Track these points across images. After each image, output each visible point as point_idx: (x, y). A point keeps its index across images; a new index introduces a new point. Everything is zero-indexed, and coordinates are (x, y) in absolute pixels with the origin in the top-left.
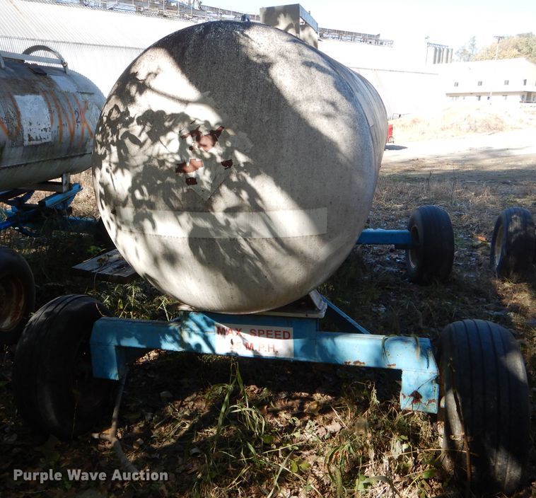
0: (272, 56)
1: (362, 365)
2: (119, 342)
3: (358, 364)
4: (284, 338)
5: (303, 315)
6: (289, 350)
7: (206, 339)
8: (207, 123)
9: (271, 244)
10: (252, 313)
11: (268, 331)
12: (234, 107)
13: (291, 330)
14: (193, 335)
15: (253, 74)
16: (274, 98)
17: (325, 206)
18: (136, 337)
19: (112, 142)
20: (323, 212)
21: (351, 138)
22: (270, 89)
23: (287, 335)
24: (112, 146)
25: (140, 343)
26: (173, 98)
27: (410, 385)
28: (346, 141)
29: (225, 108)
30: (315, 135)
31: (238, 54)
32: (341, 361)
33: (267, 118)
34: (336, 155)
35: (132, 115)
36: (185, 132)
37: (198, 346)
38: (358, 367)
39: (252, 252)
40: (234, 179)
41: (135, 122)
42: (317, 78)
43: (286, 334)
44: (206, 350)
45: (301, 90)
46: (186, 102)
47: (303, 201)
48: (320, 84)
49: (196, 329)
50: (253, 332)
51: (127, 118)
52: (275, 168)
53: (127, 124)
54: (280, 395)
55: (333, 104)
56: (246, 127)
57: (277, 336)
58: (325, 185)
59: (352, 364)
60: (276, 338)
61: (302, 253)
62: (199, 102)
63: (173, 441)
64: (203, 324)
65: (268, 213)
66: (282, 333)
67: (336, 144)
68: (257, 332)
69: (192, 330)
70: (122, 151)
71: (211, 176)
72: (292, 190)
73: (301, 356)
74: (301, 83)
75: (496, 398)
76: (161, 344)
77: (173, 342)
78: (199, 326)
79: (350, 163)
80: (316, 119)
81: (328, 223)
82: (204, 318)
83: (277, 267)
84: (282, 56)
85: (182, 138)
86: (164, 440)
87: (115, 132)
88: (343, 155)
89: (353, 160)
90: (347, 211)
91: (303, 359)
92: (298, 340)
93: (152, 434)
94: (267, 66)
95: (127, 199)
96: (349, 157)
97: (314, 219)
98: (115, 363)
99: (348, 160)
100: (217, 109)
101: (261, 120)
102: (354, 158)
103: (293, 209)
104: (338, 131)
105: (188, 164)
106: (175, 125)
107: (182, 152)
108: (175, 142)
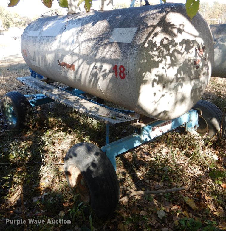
8: (201, 43)
19: (167, 55)
24: (167, 56)
26: (192, 35)
35: (176, 42)
36: (197, 48)
37: (146, 139)
40: (206, 63)
41: (178, 45)
43: (170, 122)
46: (196, 36)
51: (174, 43)
53: (174, 46)
62: (199, 36)
68: (163, 125)
69: (144, 134)
70: (173, 58)
71: (202, 64)
85: (196, 50)
87: (168, 50)
92: (173, 122)
95: (173, 79)
105: (197, 61)
106: (193, 45)
107: (196, 56)
108: (194, 52)
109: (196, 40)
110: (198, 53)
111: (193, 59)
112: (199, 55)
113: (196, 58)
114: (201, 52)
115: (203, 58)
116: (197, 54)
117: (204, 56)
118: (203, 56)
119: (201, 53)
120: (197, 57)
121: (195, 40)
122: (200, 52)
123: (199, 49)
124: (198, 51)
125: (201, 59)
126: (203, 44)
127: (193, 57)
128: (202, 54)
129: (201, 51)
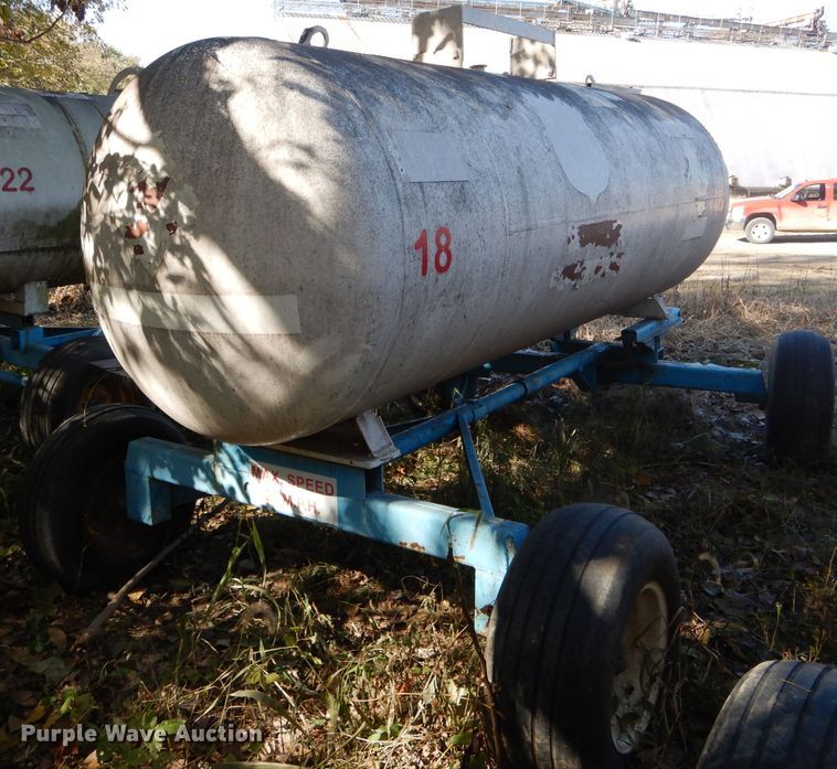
0: (237, 81)
1: (422, 550)
2: (151, 472)
3: (416, 549)
4: (327, 494)
5: (346, 462)
6: (332, 511)
7: (239, 479)
8: (153, 168)
9: (229, 342)
10: (264, 444)
11: (308, 480)
12: (182, 152)
13: (334, 481)
14: (227, 474)
15: (209, 107)
16: (227, 139)
17: (293, 293)
18: (170, 469)
20: (292, 301)
21: (332, 197)
22: (224, 126)
23: (329, 491)
25: (173, 477)
27: (484, 595)
28: (323, 200)
29: (173, 152)
30: (276, 190)
31: (199, 80)
32: (395, 541)
33: (216, 166)
34: (305, 220)
35: (97, 160)
36: (134, 184)
37: (232, 489)
38: (416, 552)
39: (205, 347)
40: (177, 241)
41: (98, 170)
42: (290, 112)
43: (329, 488)
44: (240, 497)
45: (263, 128)
46: (136, 145)
47: (262, 283)
48: (293, 119)
49: (229, 465)
50: (291, 480)
52: (224, 235)
53: (93, 173)
54: (393, 593)
55: (309, 150)
56: (193, 179)
57: (317, 488)
58: (290, 262)
59: (408, 546)
60: (317, 492)
61: (271, 359)
62: (151, 144)
63: (211, 625)
64: (236, 458)
65: (222, 297)
66: (323, 485)
67: (306, 202)
68: (295, 480)
69: (225, 467)
71: (156, 239)
72: (246, 267)
73: (346, 523)
74: (266, 118)
75: (542, 628)
76: (193, 483)
77: (205, 481)
78: (232, 461)
79: (330, 231)
80: (280, 168)
81: (301, 318)
82: (238, 451)
83: (242, 376)
84: (250, 80)
85: (131, 191)
86: (200, 622)
88: (319, 220)
89: (334, 228)
90: (329, 302)
91: (348, 528)
92: (342, 499)
93: (191, 610)
94: (227, 94)
96: (328, 223)
97: (279, 312)
98: (148, 500)
99: (326, 227)
100: (164, 153)
101: (209, 168)
102: (337, 225)
103: (250, 294)
104: (311, 185)
105: (135, 226)
106: (125, 173)
107: (129, 207)
108: (125, 196)
109: (136, 156)
110: (137, 200)
111: (120, 215)
112: (139, 206)
113: (131, 215)
114: (149, 197)
115: (156, 218)
116: (135, 204)
117: (162, 213)
118: (157, 213)
119: (147, 200)
120: (134, 212)
121: (132, 156)
122: (146, 196)
123: (142, 186)
124: (139, 194)
125: (151, 221)
126: (159, 167)
127: (121, 211)
128: (154, 207)
129: (148, 193)
